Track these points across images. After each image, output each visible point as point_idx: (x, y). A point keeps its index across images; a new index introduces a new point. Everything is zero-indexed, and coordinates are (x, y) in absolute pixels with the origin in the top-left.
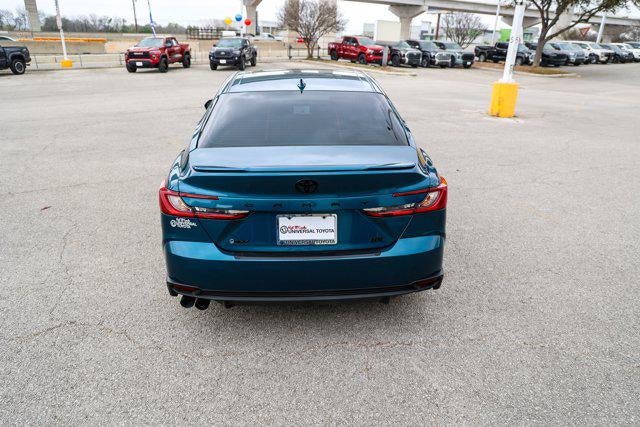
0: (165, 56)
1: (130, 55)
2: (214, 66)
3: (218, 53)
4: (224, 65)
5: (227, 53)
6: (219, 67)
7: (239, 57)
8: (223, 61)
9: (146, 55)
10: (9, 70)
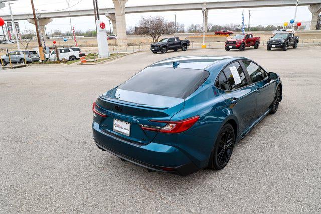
0: (244, 43)
1: (228, 43)
2: (269, 48)
3: (272, 41)
4: (274, 47)
5: (277, 41)
6: (272, 49)
7: (284, 43)
8: (274, 46)
9: (234, 42)
10: (181, 49)
